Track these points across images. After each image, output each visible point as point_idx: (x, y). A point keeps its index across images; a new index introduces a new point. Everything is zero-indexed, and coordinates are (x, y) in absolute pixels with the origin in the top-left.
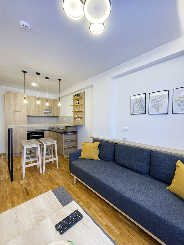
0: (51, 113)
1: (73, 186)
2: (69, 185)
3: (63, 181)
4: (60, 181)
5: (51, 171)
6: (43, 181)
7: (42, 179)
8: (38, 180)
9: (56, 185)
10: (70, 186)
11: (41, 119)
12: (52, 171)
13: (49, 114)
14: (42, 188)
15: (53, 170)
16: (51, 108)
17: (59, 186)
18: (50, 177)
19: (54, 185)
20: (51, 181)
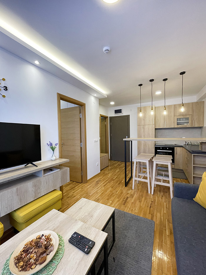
0: (188, 122)
1: (167, 234)
2: (164, 228)
3: (162, 217)
4: (158, 214)
5: (161, 196)
6: (144, 201)
7: (145, 199)
8: (141, 198)
9: (151, 215)
10: (164, 231)
11: (175, 132)
12: (161, 198)
13: (185, 124)
14: (137, 208)
15: (163, 198)
16: (188, 116)
17: (152, 218)
18: (153, 203)
19: (149, 213)
20: (150, 207)
